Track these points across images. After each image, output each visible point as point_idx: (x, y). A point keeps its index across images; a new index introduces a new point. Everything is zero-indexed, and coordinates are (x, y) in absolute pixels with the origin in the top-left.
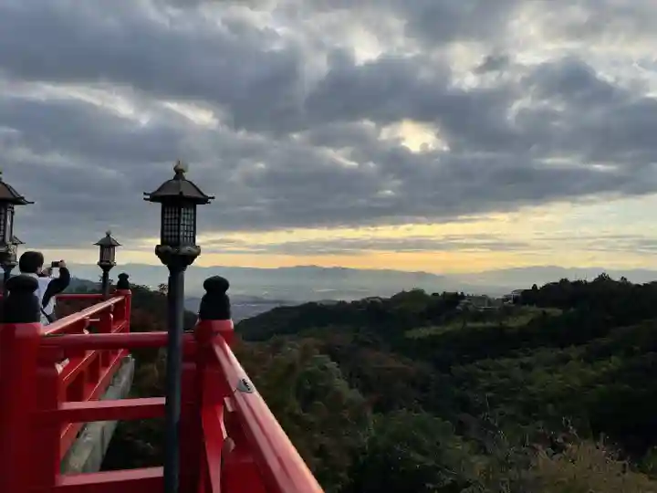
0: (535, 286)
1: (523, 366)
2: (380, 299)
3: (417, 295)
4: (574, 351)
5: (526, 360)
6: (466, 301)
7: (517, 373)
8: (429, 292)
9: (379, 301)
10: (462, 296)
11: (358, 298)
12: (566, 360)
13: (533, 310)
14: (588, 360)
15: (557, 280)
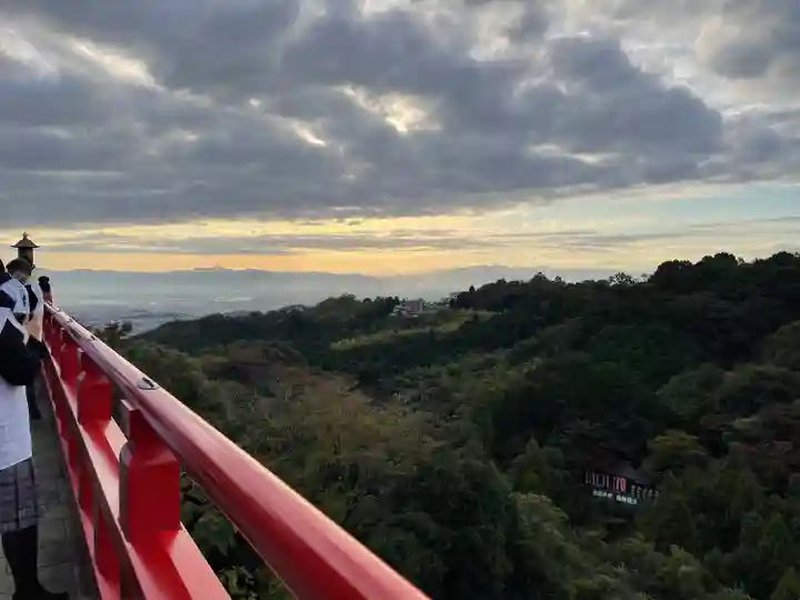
0: (472, 288)
1: (452, 373)
2: (304, 308)
3: (347, 301)
4: (501, 355)
5: (455, 366)
6: (400, 306)
7: (445, 380)
8: (360, 297)
9: (301, 310)
10: (396, 301)
11: (277, 307)
12: (491, 364)
13: (467, 314)
14: (514, 362)
15: (494, 281)
